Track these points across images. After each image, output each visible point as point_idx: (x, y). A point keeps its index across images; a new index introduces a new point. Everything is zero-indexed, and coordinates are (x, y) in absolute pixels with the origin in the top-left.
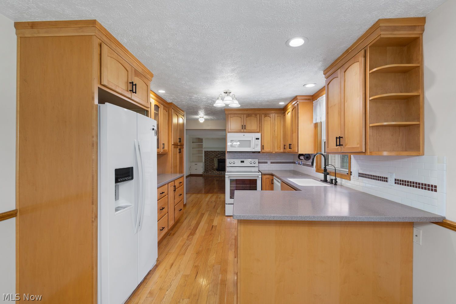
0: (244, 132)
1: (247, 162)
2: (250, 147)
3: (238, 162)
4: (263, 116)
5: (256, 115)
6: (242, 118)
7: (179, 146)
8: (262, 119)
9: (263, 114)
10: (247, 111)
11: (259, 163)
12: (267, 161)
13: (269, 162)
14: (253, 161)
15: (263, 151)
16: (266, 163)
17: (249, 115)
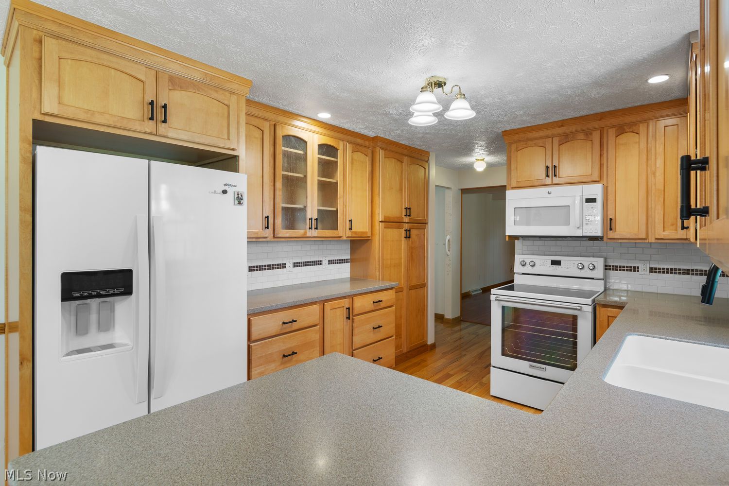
0: (552, 184)
1: (570, 265)
2: (569, 224)
3: (543, 264)
4: (612, 133)
5: (588, 134)
6: (549, 147)
7: (407, 223)
8: (610, 142)
9: (612, 127)
10: (561, 126)
11: (607, 268)
12: (636, 265)
13: (644, 268)
14: (586, 261)
15: (611, 234)
16: (636, 269)
17: (566, 139)
